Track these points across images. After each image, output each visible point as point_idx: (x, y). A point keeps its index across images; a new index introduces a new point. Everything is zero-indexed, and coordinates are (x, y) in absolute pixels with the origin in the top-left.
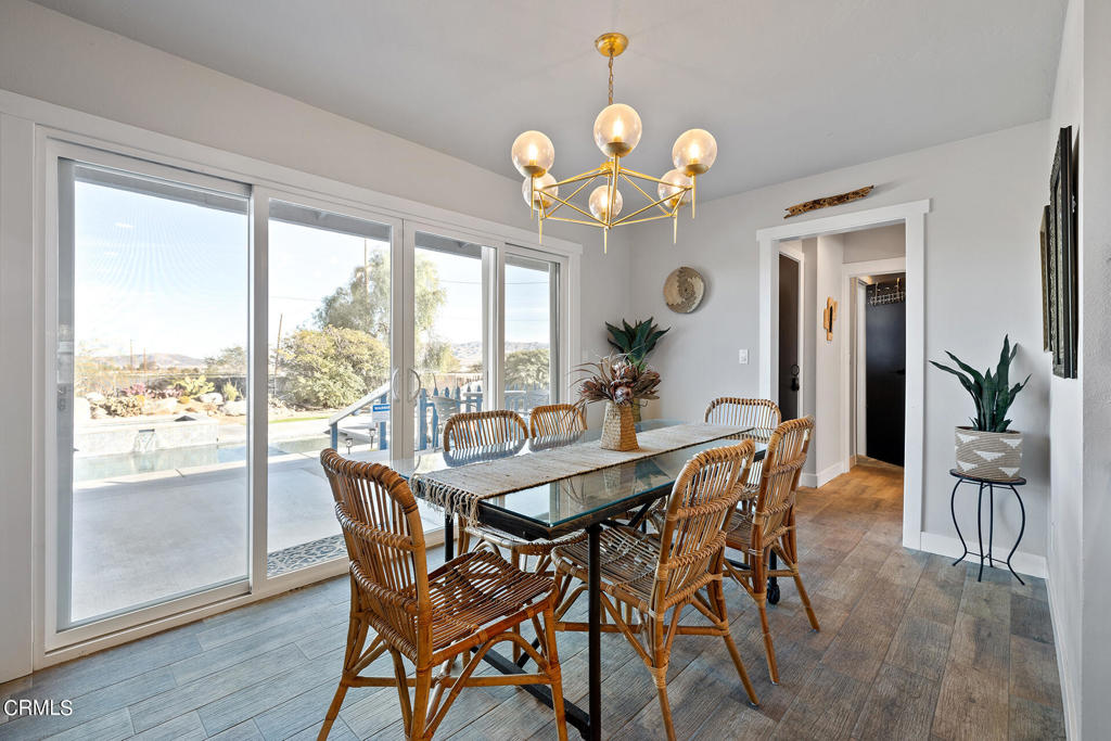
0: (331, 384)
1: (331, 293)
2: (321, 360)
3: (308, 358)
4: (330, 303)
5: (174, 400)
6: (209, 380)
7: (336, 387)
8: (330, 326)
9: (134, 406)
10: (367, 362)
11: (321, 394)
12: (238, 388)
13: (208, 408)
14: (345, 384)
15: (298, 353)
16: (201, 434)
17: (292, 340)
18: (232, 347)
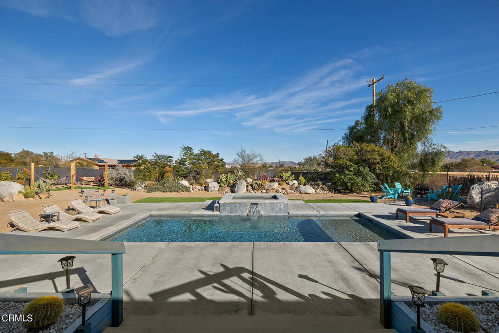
0: (356, 178)
1: (353, 124)
2: (348, 162)
3: (341, 162)
4: (352, 129)
5: (277, 183)
6: (292, 173)
7: (359, 180)
8: (354, 141)
9: (261, 186)
10: (378, 163)
11: (349, 184)
12: (305, 178)
13: (291, 189)
14: (364, 178)
15: (335, 158)
16: (280, 209)
17: (332, 151)
18: (308, 157)
